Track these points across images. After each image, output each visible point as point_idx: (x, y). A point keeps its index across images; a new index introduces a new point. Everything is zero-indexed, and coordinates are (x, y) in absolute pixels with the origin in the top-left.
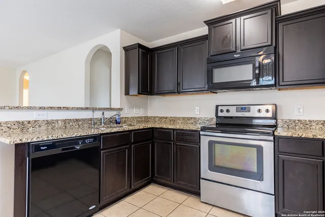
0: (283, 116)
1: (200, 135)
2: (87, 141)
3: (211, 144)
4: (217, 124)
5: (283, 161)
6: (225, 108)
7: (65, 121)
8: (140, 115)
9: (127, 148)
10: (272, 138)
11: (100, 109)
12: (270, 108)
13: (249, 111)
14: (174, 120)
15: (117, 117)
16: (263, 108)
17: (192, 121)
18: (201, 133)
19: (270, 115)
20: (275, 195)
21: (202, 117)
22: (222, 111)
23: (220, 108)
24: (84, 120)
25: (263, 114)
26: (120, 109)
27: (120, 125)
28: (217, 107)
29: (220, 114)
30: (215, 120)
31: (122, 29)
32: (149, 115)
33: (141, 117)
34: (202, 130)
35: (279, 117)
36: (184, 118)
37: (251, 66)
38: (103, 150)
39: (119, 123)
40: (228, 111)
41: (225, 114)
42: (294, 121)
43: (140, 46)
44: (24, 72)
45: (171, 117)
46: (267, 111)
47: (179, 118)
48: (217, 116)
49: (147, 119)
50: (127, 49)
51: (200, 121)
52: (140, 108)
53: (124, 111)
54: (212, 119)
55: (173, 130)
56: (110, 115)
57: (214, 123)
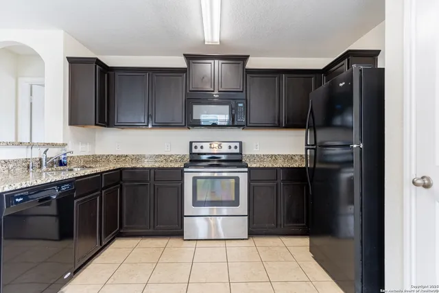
0: (246, 152)
1: (183, 172)
2: (63, 188)
4: (190, 161)
5: (254, 187)
6: (199, 145)
8: (87, 154)
9: (97, 195)
10: (246, 170)
11: (40, 145)
12: (238, 144)
13: (221, 148)
14: (138, 158)
15: (63, 157)
16: (233, 145)
17: (162, 159)
18: (185, 170)
19: (238, 150)
22: (196, 147)
23: (194, 144)
24: (16, 161)
25: (233, 150)
26: (64, 145)
27: (68, 167)
28: (191, 143)
29: (194, 151)
30: (188, 157)
31: (66, 31)
32: (98, 153)
33: (88, 156)
34: (185, 167)
36: (151, 156)
37: (228, 107)
38: (76, 198)
39: (66, 165)
40: (202, 147)
41: (198, 150)
43: (98, 62)
45: (133, 155)
46: (236, 147)
47: (145, 156)
48: (191, 153)
49: (96, 159)
51: (171, 158)
52: (86, 144)
53: (69, 148)
54: (185, 156)
55: (150, 169)
56: (53, 153)
57: (187, 160)
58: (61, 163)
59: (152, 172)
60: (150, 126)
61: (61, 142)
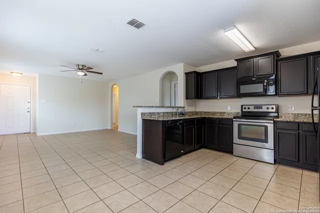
0: (283, 111)
1: (233, 121)
2: (181, 122)
3: (239, 125)
4: (242, 116)
5: (279, 133)
6: (247, 107)
7: (163, 113)
9: (193, 127)
10: (272, 122)
11: (176, 107)
12: (274, 107)
13: (262, 108)
14: (214, 113)
15: (183, 112)
16: (270, 107)
17: (226, 114)
18: (234, 120)
19: (274, 110)
20: (274, 150)
21: (233, 111)
22: (245, 108)
23: (244, 107)
24: (169, 113)
25: (270, 110)
26: (184, 107)
27: (185, 116)
28: (242, 106)
29: (244, 110)
30: (241, 114)
31: (185, 63)
32: (197, 111)
33: (193, 112)
34: (234, 118)
35: (280, 112)
36: (221, 113)
37: (262, 84)
38: (185, 126)
40: (249, 108)
41: (247, 110)
42: (289, 114)
43: (195, 72)
44: (114, 84)
46: (272, 108)
47: (217, 113)
48: (242, 112)
49: (196, 113)
50: (187, 74)
52: (193, 107)
53: (186, 108)
54: (238, 113)
55: (217, 118)
56: (180, 110)
57: (240, 115)
58: (183, 114)
59: (218, 120)
60: (219, 98)
61: (183, 106)
